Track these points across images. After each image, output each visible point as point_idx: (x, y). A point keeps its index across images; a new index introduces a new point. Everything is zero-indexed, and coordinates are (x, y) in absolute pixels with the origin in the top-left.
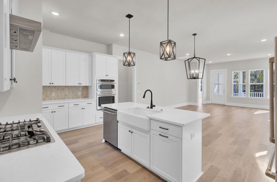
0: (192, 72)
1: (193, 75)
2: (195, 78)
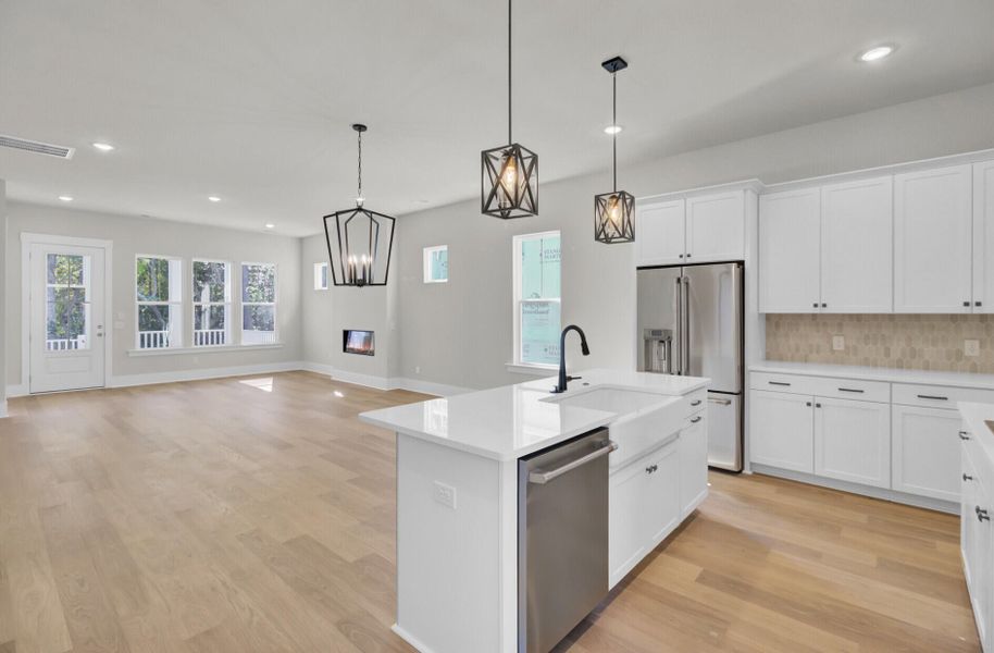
0: (353, 260)
1: (353, 272)
2: (361, 284)
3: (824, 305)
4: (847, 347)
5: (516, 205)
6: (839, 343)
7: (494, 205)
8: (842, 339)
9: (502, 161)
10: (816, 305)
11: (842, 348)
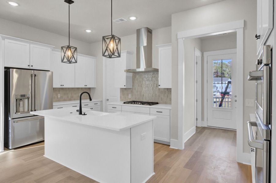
3: (63, 85)
4: (61, 96)
5: (113, 54)
6: (59, 96)
7: (106, 54)
8: (60, 94)
9: (109, 40)
10: (61, 85)
11: (60, 97)
